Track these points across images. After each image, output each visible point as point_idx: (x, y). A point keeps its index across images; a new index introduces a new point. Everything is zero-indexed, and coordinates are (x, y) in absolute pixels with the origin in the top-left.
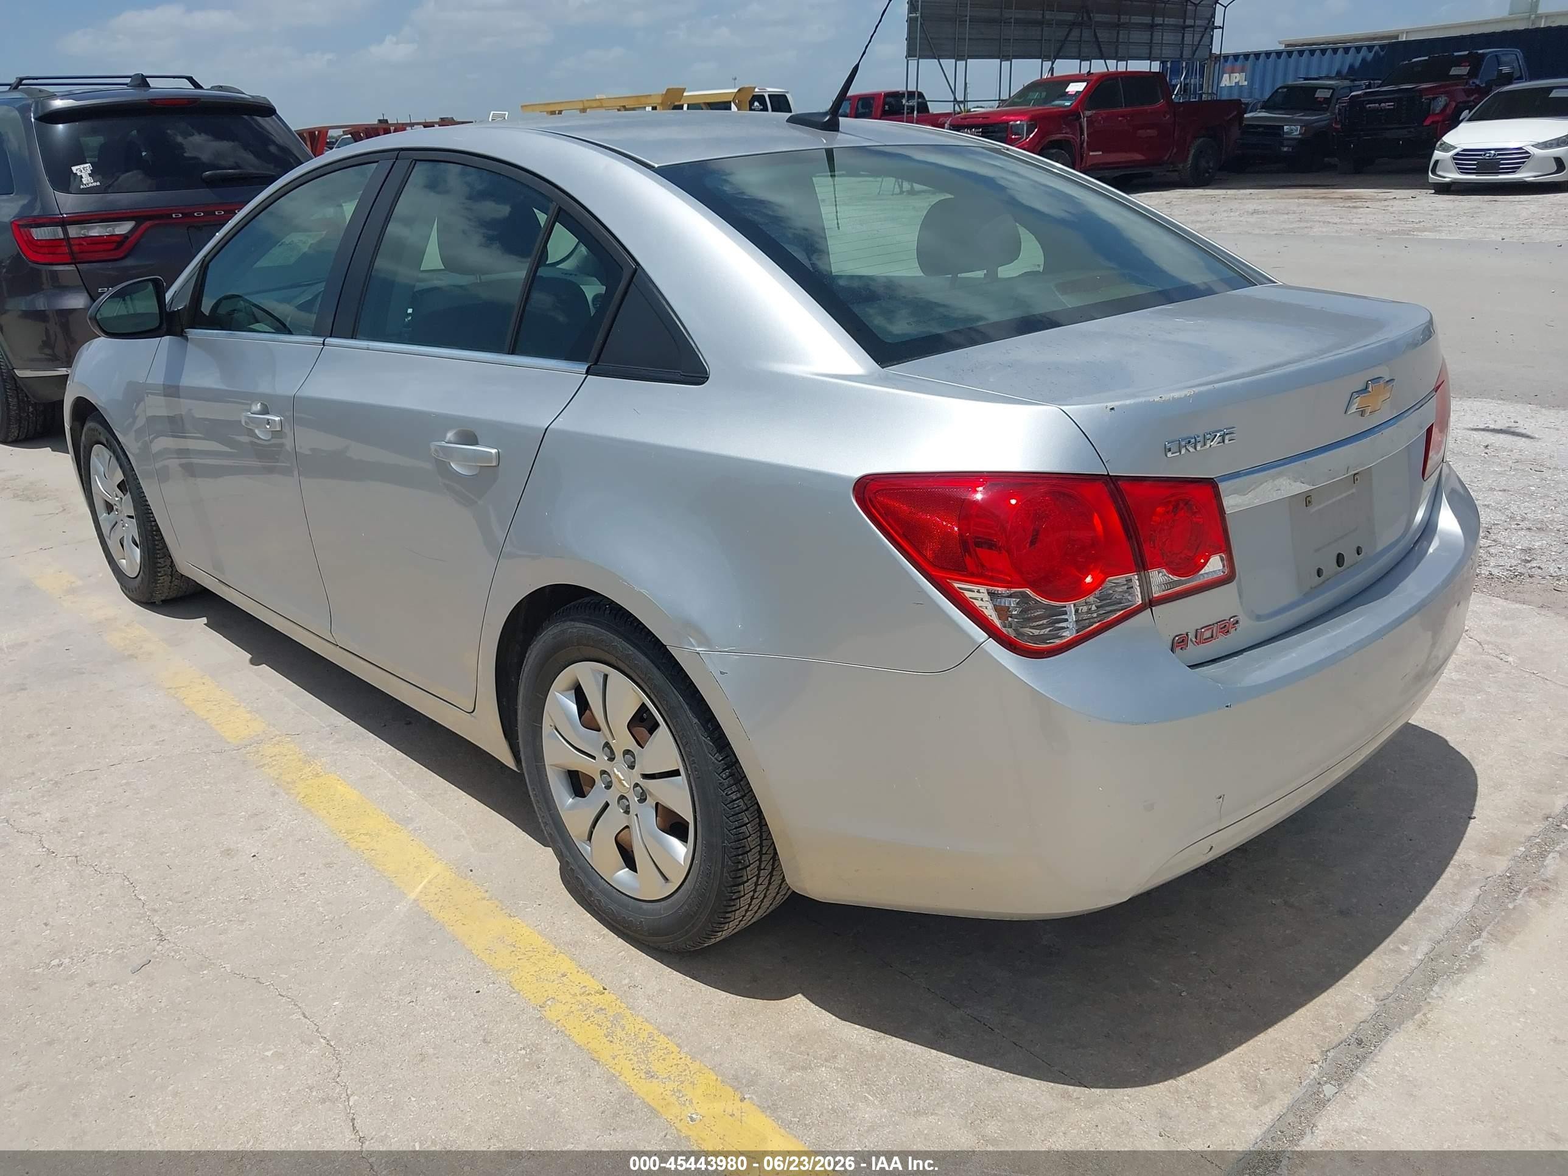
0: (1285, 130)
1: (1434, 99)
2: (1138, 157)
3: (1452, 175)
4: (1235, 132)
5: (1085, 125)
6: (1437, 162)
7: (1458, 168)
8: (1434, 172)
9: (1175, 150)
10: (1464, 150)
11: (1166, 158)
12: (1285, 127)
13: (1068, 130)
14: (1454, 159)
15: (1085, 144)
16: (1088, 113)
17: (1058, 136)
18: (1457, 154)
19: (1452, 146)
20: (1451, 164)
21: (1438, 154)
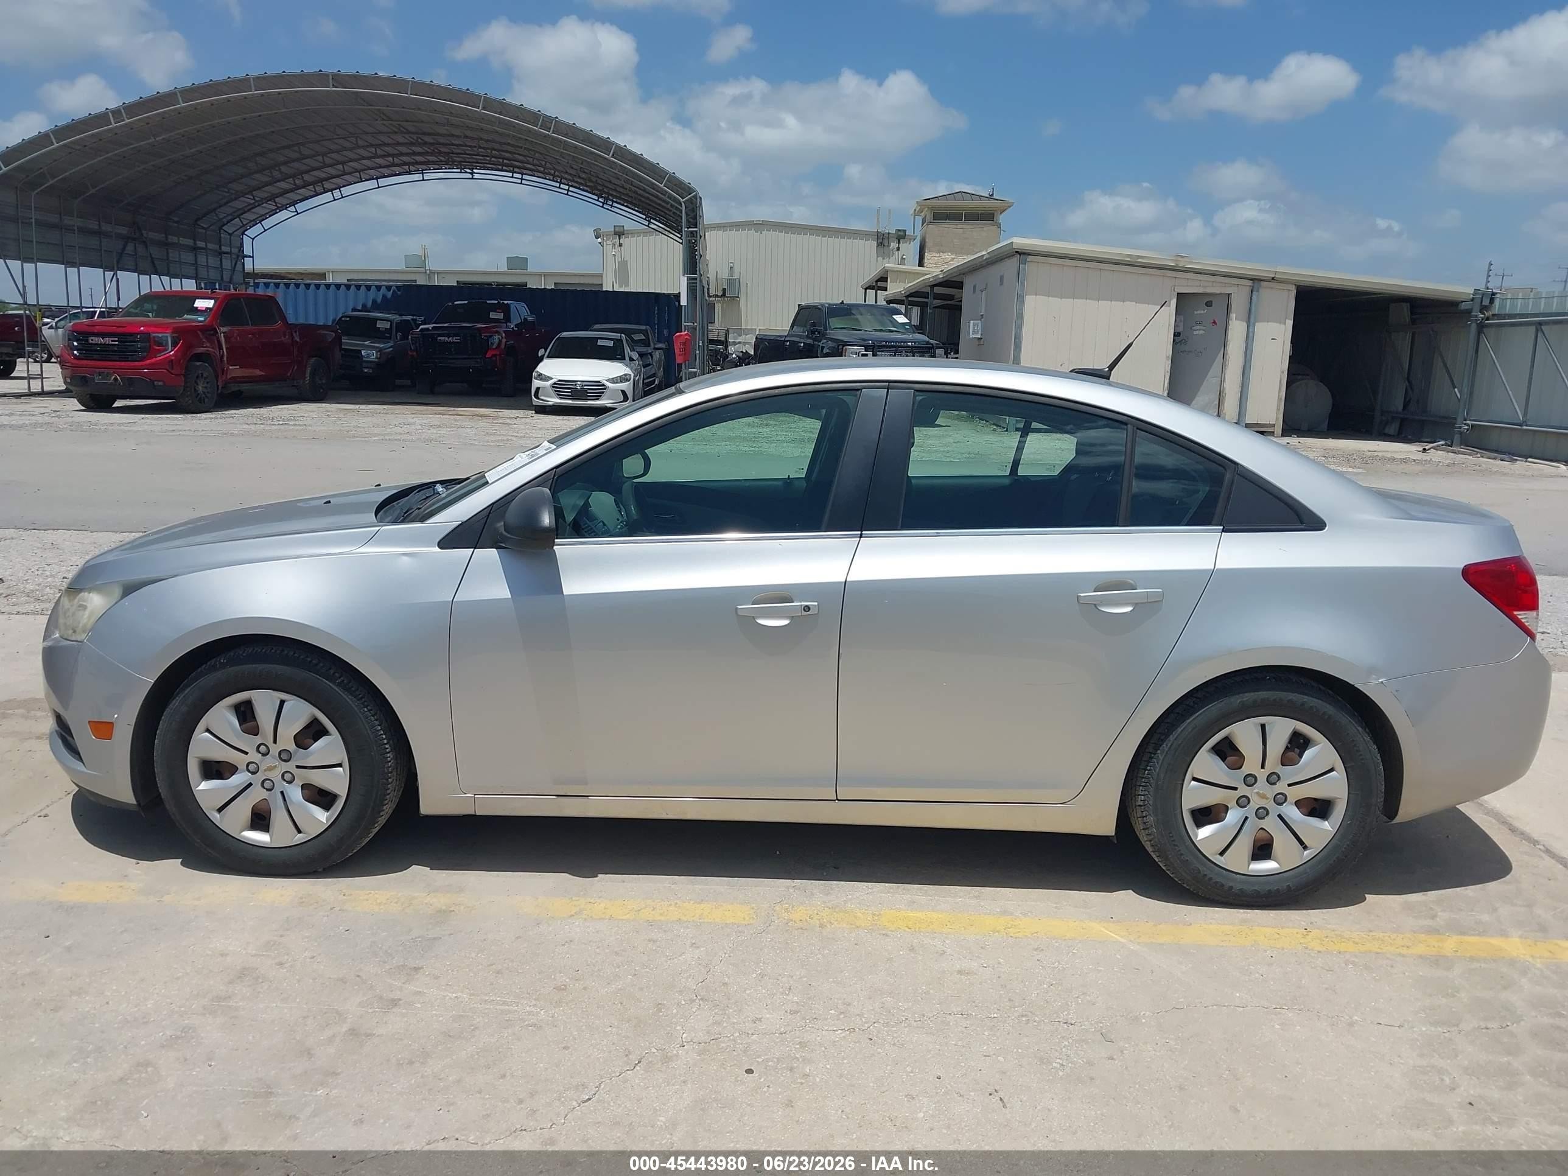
0: (363, 354)
1: (491, 336)
2: (258, 372)
3: (554, 400)
4: (338, 355)
5: (223, 340)
6: (538, 389)
7: (558, 395)
8: (536, 396)
9: (296, 368)
10: (560, 381)
11: (289, 374)
12: (363, 352)
13: (208, 345)
14: (554, 387)
15: (225, 359)
16: (223, 329)
17: (201, 350)
18: (555, 384)
19: (549, 377)
20: (551, 391)
21: (536, 383)
